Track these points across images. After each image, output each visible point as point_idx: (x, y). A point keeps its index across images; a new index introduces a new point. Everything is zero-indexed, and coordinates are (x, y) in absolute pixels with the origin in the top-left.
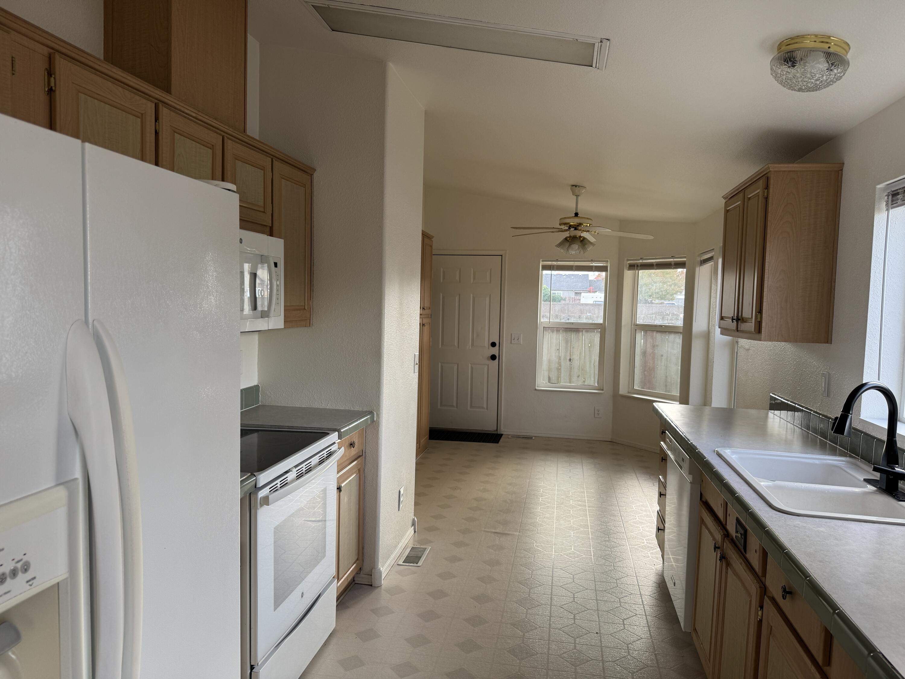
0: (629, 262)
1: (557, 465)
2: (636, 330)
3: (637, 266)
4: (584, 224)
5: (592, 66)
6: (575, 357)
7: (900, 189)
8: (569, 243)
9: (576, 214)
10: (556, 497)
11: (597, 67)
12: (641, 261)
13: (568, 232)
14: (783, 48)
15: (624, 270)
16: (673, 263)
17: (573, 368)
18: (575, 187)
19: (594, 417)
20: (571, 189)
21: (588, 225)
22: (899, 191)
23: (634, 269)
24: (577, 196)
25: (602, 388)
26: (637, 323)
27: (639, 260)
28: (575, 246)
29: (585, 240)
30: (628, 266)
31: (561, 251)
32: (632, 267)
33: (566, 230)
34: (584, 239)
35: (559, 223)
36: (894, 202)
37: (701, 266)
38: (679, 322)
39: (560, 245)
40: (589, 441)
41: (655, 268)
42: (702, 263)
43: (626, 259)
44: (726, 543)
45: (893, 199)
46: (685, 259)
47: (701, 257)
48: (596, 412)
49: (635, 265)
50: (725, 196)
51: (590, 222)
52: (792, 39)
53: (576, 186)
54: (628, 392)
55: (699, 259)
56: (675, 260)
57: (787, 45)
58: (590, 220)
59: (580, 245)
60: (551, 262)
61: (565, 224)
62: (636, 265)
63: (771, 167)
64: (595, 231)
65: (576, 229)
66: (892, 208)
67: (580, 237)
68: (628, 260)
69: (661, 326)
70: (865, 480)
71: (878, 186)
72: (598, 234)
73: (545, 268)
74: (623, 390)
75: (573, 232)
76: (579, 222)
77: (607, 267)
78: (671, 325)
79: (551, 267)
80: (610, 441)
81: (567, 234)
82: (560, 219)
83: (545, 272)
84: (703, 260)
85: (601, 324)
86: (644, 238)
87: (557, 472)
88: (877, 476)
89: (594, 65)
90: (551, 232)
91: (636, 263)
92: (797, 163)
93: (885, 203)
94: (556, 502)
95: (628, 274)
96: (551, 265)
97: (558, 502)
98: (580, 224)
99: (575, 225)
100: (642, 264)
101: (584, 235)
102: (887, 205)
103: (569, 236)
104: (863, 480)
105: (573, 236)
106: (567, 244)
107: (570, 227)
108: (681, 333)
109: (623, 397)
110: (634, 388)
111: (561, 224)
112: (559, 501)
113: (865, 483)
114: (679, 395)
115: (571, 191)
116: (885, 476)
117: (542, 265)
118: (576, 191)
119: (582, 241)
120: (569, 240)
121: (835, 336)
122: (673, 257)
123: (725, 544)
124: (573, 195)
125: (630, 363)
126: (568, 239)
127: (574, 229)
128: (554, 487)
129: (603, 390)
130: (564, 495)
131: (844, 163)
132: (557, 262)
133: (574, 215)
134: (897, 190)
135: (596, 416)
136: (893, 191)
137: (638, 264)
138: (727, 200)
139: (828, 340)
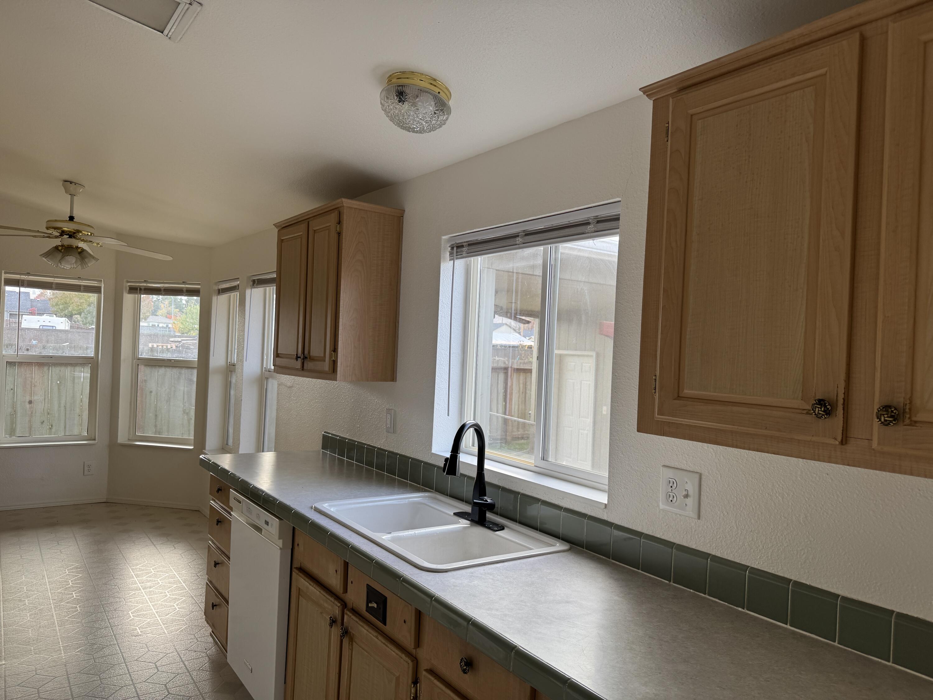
0: (129, 284)
1: (40, 548)
2: (138, 365)
3: (141, 289)
4: (83, 232)
5: (162, 33)
6: (38, 397)
7: (465, 242)
8: (61, 254)
9: (71, 218)
10: (50, 594)
11: (168, 36)
12: (145, 284)
13: (60, 239)
14: (394, 80)
15: (123, 293)
16: (185, 290)
17: (34, 412)
18: (69, 183)
19: (84, 475)
20: (63, 185)
21: (89, 233)
22: (463, 244)
23: (136, 293)
24: (72, 195)
25: (93, 438)
26: (139, 357)
27: (142, 282)
28: (72, 259)
29: (84, 252)
30: (128, 288)
31: (48, 263)
32: (133, 290)
33: (56, 237)
34: (83, 250)
35: (45, 226)
36: (458, 254)
37: (219, 295)
38: (193, 355)
39: (48, 254)
40: (77, 506)
41: (163, 293)
42: (221, 292)
43: (125, 280)
44: (348, 615)
45: (458, 250)
46: (199, 287)
47: (218, 286)
48: (86, 469)
49: (137, 288)
50: (278, 225)
51: (92, 230)
52: (404, 72)
53: (71, 183)
54: (128, 439)
55: (216, 288)
56: (187, 286)
57: (398, 79)
58: (92, 229)
59: (79, 257)
60: (19, 276)
61: (55, 228)
62: (139, 289)
63: (344, 201)
64: (98, 242)
65: (70, 236)
66: (457, 259)
67: (77, 248)
68: (128, 282)
69: (170, 360)
70: (455, 514)
71: (444, 237)
72: (101, 246)
73: (10, 282)
74: (122, 438)
75: (66, 240)
76: (76, 228)
77: (100, 288)
78: (182, 359)
79: (19, 282)
80: (105, 501)
81: (57, 242)
82: (48, 221)
83: (8, 288)
84: (222, 289)
85: (92, 358)
86: (160, 258)
87: (42, 557)
88: (468, 509)
89: (166, 32)
90: (33, 236)
91: (139, 286)
92: (356, 200)
93: (448, 254)
94: (51, 601)
95: (128, 299)
96: (19, 280)
97: (55, 600)
98: (79, 231)
99: (70, 232)
100: (146, 287)
101: (81, 245)
102: (451, 254)
103: (60, 245)
104: (453, 514)
105: (68, 245)
106: (59, 256)
107: (63, 233)
108: (195, 368)
109: (123, 446)
110: (136, 434)
111: (50, 228)
112: (56, 598)
113: (456, 518)
114: (193, 438)
115: (62, 187)
116: (477, 509)
117: (4, 278)
118: (71, 189)
119: (80, 253)
120: (62, 249)
121: (399, 376)
122: (184, 283)
123: (346, 617)
124: (66, 192)
125: (131, 404)
126: (60, 248)
127: (68, 236)
128: (42, 579)
129: (95, 440)
130: (60, 588)
131: (404, 211)
132: (28, 276)
133: (68, 219)
134: (462, 243)
135: (86, 473)
136: (458, 244)
137: (141, 287)
138: (280, 228)
139: (393, 378)
